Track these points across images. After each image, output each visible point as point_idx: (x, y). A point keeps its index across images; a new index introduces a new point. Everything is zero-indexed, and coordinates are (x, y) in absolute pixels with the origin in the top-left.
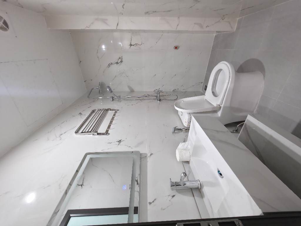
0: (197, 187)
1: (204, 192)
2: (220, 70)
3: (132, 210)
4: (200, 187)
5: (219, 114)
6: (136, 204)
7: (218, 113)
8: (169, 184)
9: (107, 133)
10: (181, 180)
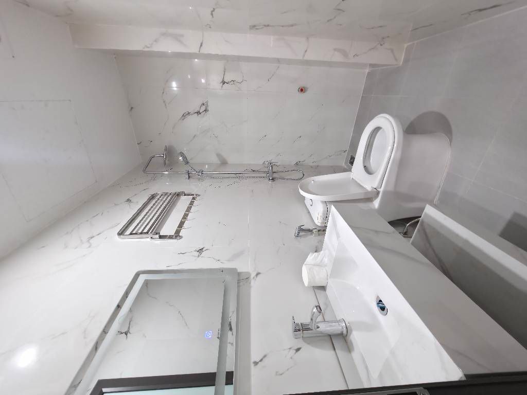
0: (339, 332)
1: (353, 341)
2: (378, 129)
3: (221, 379)
4: (345, 332)
5: (376, 203)
6: (229, 367)
7: (374, 202)
8: (290, 328)
9: (177, 235)
10: (312, 319)
